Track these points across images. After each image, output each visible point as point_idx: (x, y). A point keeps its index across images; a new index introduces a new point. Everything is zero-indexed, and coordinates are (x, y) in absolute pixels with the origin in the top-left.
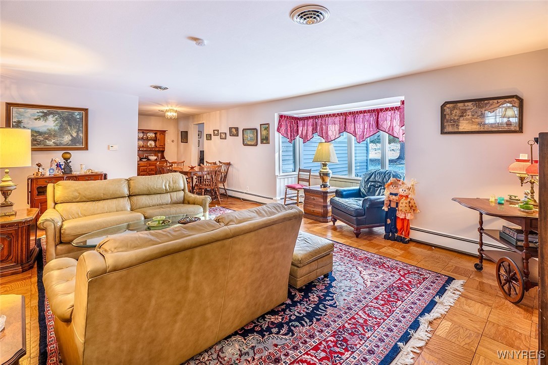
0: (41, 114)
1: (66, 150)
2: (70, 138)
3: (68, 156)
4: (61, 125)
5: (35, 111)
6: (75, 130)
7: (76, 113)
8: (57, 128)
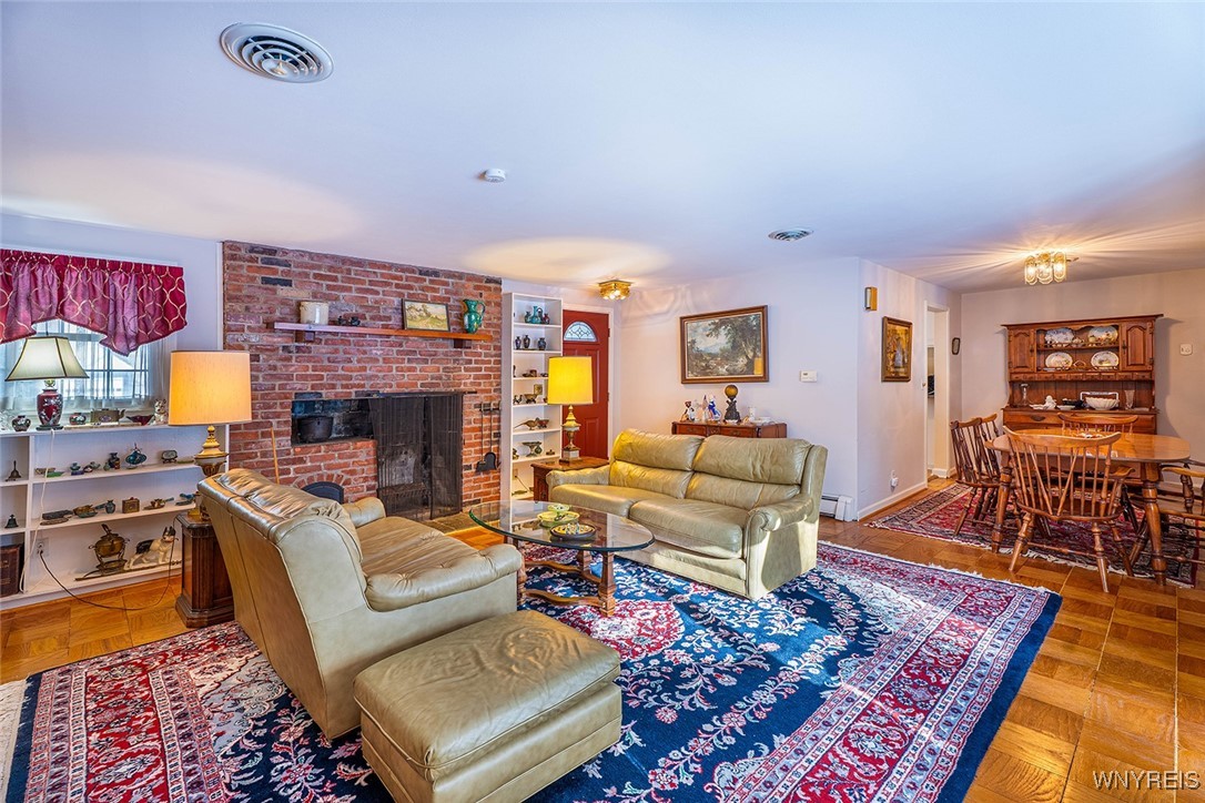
0: (713, 327)
1: (731, 382)
2: (746, 361)
3: (733, 391)
4: (734, 341)
5: (706, 323)
6: (751, 347)
7: (752, 316)
8: (729, 346)
